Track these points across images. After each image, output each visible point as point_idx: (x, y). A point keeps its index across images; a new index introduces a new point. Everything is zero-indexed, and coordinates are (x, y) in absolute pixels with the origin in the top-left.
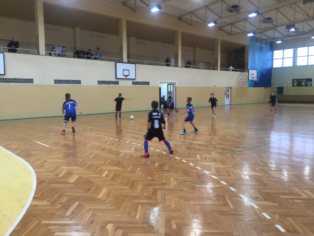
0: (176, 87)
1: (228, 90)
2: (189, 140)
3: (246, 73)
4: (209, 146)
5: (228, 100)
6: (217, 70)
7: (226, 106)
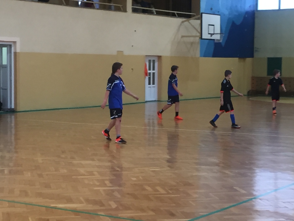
0: (15, 53)
1: (152, 63)
2: (47, 200)
3: (195, 22)
4: (99, 213)
5: (153, 89)
6: (125, 11)
7: (147, 105)
